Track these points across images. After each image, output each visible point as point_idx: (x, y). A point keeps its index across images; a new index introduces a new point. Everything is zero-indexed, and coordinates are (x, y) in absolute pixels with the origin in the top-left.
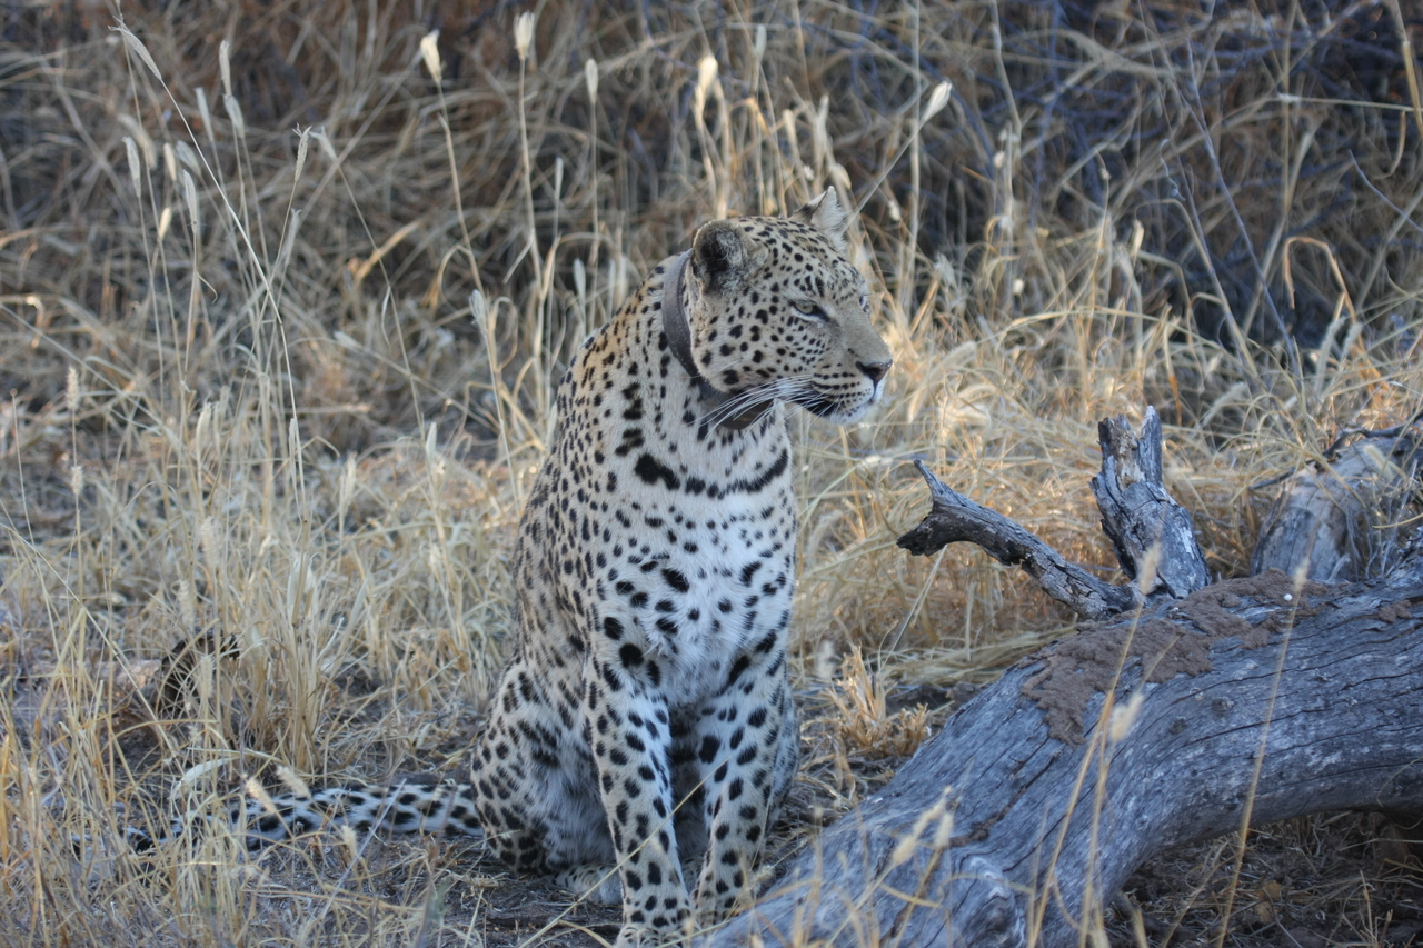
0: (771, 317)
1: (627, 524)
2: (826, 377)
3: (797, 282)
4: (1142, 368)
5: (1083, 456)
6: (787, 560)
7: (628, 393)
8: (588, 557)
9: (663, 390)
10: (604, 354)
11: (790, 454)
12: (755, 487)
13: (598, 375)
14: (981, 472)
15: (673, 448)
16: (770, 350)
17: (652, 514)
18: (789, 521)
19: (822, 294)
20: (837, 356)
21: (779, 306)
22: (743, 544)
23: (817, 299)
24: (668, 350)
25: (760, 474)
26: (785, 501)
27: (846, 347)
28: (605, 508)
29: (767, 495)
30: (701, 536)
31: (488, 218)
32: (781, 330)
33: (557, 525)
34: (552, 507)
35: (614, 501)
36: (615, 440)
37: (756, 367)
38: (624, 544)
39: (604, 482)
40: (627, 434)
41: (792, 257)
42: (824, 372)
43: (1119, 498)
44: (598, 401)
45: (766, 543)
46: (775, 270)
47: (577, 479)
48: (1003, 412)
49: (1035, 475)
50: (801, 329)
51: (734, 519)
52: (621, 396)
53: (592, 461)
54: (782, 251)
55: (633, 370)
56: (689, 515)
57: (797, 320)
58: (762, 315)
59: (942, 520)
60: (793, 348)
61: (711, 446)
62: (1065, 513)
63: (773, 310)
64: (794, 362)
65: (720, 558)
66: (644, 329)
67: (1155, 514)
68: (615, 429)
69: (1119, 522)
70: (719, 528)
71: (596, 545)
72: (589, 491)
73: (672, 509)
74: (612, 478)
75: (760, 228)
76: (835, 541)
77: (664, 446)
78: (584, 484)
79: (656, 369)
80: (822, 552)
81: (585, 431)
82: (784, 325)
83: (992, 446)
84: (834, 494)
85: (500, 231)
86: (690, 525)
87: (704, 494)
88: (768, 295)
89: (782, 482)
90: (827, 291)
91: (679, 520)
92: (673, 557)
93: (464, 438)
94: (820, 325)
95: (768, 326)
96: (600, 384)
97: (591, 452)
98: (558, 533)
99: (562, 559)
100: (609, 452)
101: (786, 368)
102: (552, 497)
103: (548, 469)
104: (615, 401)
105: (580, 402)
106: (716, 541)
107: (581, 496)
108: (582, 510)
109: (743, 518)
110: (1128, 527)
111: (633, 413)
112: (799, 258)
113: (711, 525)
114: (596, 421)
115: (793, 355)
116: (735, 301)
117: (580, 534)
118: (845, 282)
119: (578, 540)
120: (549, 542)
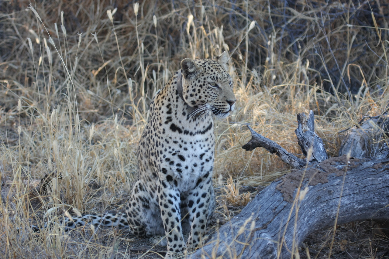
0: (203, 86)
1: (168, 142)
2: (217, 103)
3: (211, 77)
4: (309, 100)
5: (293, 124)
6: (212, 152)
7: (168, 106)
8: (158, 151)
9: (177, 106)
10: (162, 96)
11: (213, 124)
12: (203, 133)
13: (160, 102)
14: (265, 128)
15: (180, 122)
16: (203, 96)
17: (175, 140)
18: (213, 142)
19: (217, 81)
20: (221, 97)
21: (205, 84)
22: (200, 148)
23: (216, 82)
24: (178, 95)
25: (205, 129)
26: (211, 136)
27: (223, 95)
28: (162, 138)
29: (207, 135)
30: (188, 146)
31: (130, 59)
32: (206, 90)
33: (149, 142)
34: (148, 138)
35: (164, 136)
36: (164, 120)
37: (200, 100)
38: (167, 148)
39: (162, 131)
40: (168, 118)
41: (210, 70)
42: (217, 102)
43: (303, 135)
44: (160, 109)
45: (206, 148)
46: (205, 74)
47: (155, 130)
48: (271, 112)
49: (279, 129)
50: (211, 90)
51: (197, 141)
52: (166, 107)
53: (159, 125)
54: (207, 69)
55: (169, 100)
56: (185, 140)
57: (210, 88)
58: (201, 86)
59: (254, 141)
60: (209, 95)
61: (190, 121)
62: (288, 139)
63: (204, 85)
64: (210, 99)
65: (194, 152)
66: (172, 89)
67: (312, 139)
68: (164, 116)
69: (303, 142)
70: (193, 144)
71: (160, 148)
72: (158, 134)
73: (180, 139)
74: (164, 130)
75: (203, 62)
76: (225, 147)
77: (178, 121)
78: (156, 131)
79: (175, 100)
80: (221, 150)
81: (157, 117)
82: (206, 89)
83: (268, 121)
84: (225, 134)
85: (133, 62)
86: (185, 143)
87: (189, 135)
88: (203, 80)
89: (211, 131)
90: (219, 80)
91: (182, 141)
92: (181, 152)
93: (124, 119)
94: (217, 89)
95: (202, 89)
96: (161, 104)
97: (158, 123)
98: (150, 145)
99: (151, 152)
100: (163, 123)
101: (208, 101)
102: (148, 135)
103: (147, 127)
104: (164, 109)
105: (156, 109)
106: (192, 147)
107: (156, 135)
108: (156, 138)
109: (200, 141)
110: (305, 143)
111: (169, 112)
112: (212, 71)
113: (191, 143)
114: (160, 114)
115: (209, 97)
116: (194, 82)
117: (155, 145)
118: (225, 78)
119: (155, 147)
120: (147, 147)
